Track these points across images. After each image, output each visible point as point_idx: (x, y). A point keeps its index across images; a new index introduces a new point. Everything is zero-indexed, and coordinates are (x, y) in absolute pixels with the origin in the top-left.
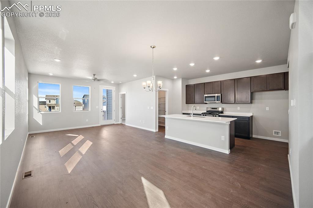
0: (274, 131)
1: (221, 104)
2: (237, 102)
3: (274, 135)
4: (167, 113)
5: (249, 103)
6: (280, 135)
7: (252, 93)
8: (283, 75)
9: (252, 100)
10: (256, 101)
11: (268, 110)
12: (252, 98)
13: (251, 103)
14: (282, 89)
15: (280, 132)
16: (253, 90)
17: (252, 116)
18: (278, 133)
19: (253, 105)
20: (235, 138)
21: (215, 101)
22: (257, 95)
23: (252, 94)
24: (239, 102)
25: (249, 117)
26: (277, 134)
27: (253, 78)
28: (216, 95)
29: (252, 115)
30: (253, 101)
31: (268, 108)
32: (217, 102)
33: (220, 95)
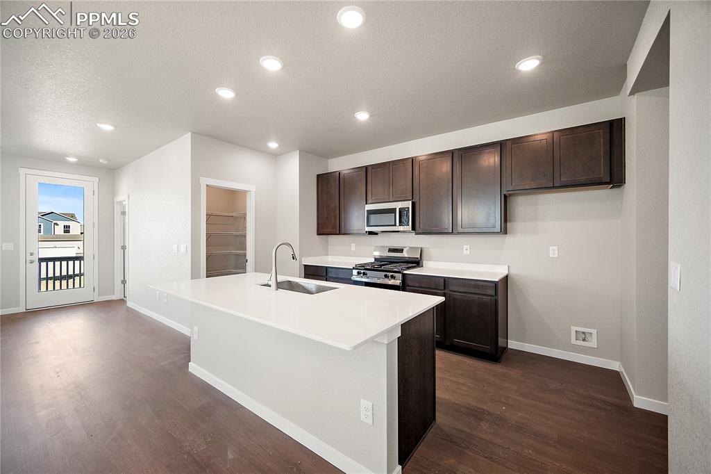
0: (574, 329)
1: (413, 235)
2: (460, 230)
3: (574, 341)
4: (250, 265)
5: (497, 233)
6: (593, 343)
7: (505, 196)
8: (608, 131)
9: (506, 221)
10: (516, 225)
11: (556, 256)
12: (506, 217)
13: (504, 231)
14: (604, 181)
15: (594, 331)
16: (508, 188)
17: (507, 277)
18: (584, 337)
19: (508, 239)
20: (437, 352)
21: (395, 225)
22: (523, 206)
23: (506, 199)
24: (466, 230)
25: (496, 283)
26: (584, 340)
27: (509, 144)
28: (398, 205)
29: (506, 273)
30: (508, 224)
31: (556, 248)
32: (401, 228)
33: (409, 204)
